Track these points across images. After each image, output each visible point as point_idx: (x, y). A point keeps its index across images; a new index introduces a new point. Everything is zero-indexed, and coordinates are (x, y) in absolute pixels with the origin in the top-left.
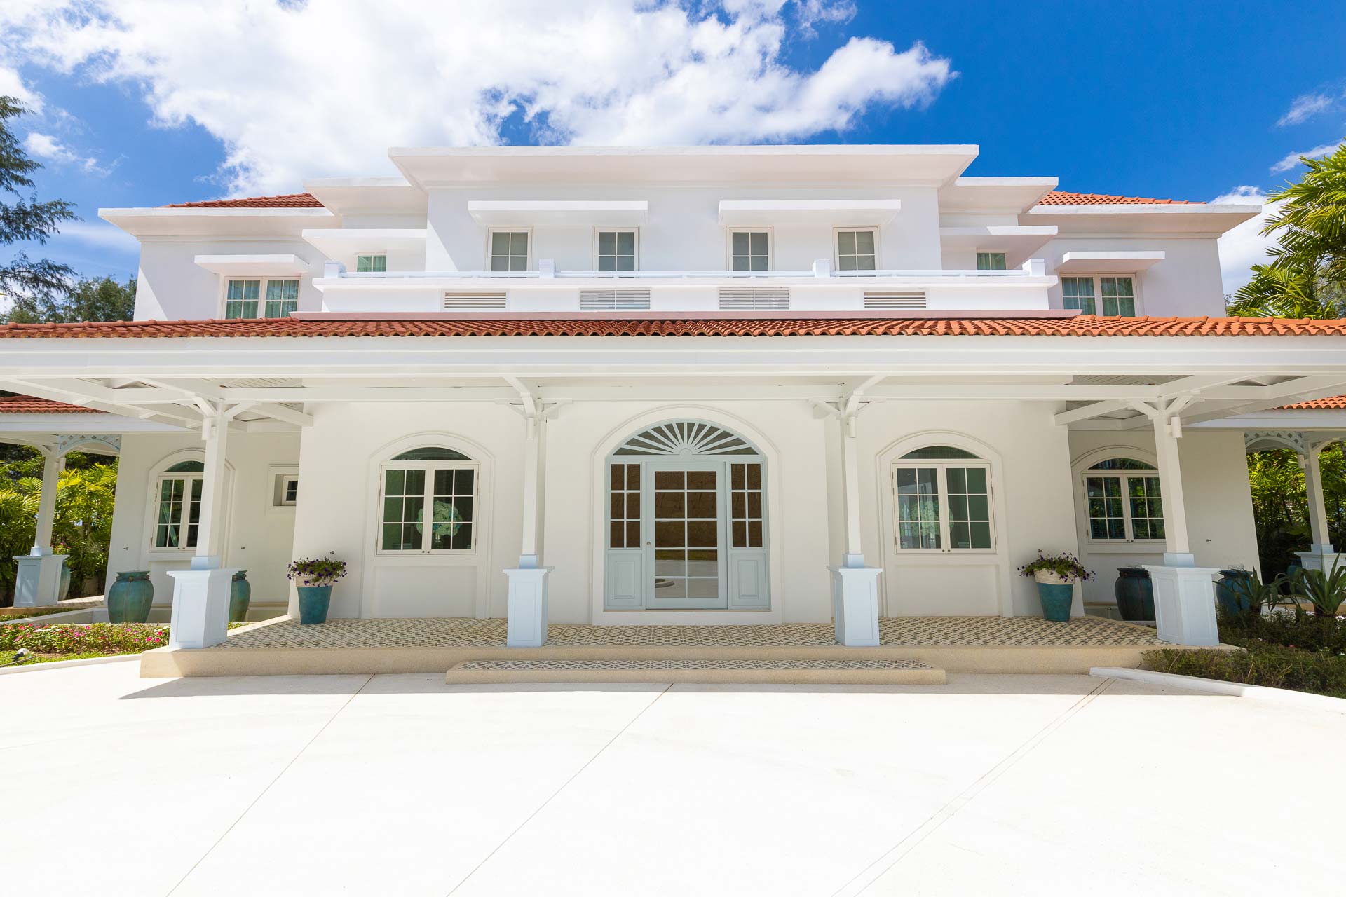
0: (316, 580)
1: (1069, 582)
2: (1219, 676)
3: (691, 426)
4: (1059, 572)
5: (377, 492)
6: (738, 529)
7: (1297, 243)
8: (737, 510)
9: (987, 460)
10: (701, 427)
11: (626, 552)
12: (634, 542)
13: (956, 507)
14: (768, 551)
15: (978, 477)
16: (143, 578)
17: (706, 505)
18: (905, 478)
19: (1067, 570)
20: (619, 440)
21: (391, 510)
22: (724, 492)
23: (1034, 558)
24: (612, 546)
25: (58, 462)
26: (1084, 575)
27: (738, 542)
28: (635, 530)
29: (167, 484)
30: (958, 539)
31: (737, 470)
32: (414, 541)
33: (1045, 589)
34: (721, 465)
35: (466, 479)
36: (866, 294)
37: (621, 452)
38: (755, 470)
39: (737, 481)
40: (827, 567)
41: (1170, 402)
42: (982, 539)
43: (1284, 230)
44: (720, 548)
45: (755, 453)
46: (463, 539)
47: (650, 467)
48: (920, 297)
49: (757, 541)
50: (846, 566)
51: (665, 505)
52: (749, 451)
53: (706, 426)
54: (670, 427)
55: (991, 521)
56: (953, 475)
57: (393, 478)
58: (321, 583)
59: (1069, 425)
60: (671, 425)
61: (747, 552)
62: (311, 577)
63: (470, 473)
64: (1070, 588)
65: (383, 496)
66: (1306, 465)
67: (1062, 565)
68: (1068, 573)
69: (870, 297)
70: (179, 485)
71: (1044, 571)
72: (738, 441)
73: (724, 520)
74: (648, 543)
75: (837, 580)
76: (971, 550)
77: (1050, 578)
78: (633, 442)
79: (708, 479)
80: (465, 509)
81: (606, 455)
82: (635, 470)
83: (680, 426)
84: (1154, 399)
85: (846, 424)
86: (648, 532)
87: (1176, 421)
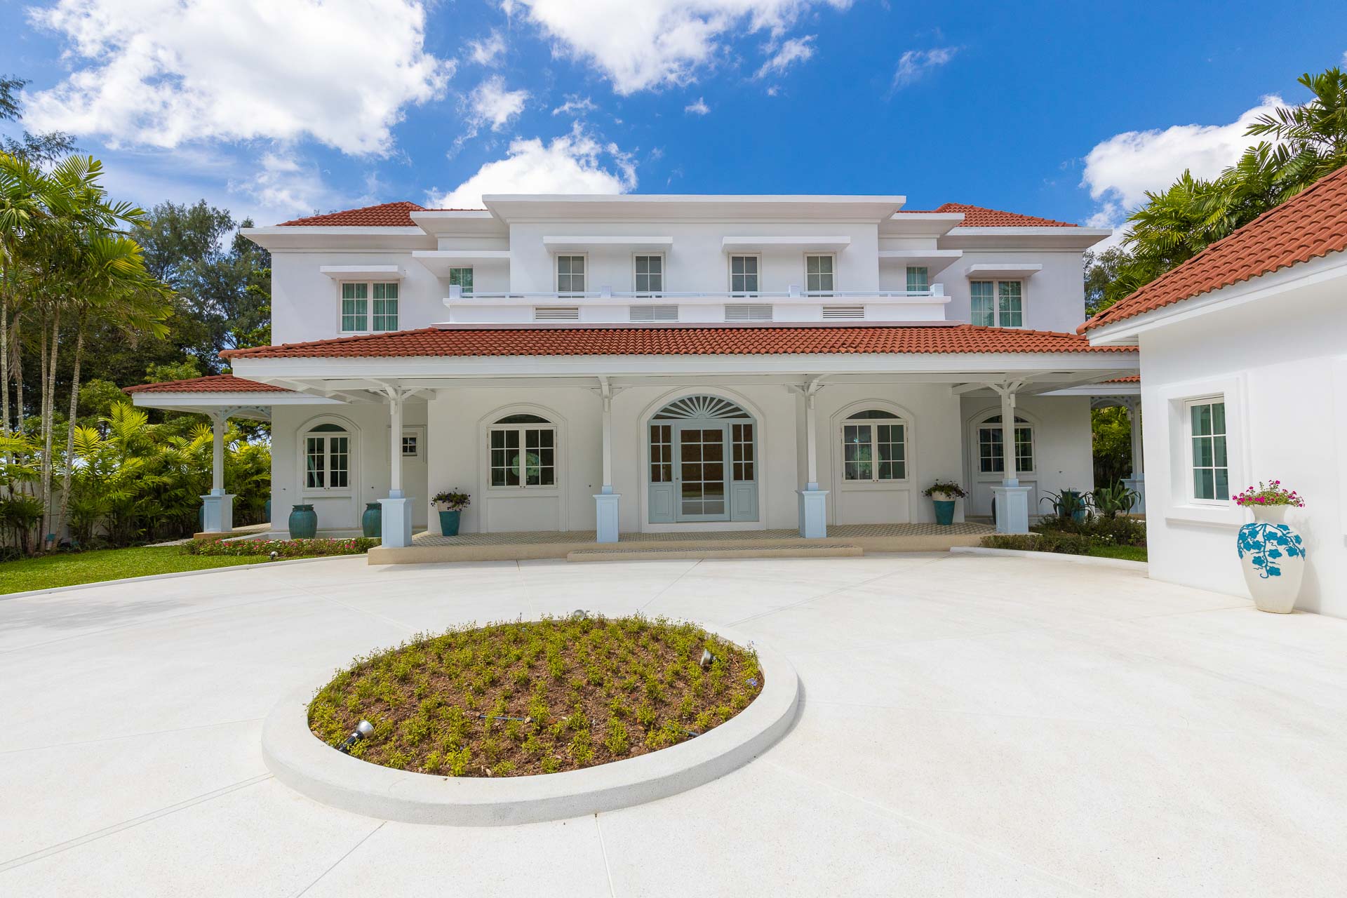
0: (454, 506)
1: (952, 500)
2: (1019, 548)
3: (705, 399)
4: (945, 493)
5: (486, 446)
6: (737, 468)
7: (1143, 253)
8: (737, 456)
9: (905, 419)
10: (712, 399)
11: (662, 484)
12: (668, 478)
13: (883, 451)
14: (758, 483)
15: (899, 430)
16: (309, 508)
17: (715, 453)
18: (850, 431)
19: (951, 491)
20: (656, 408)
21: (497, 458)
22: (727, 444)
23: (932, 486)
24: (653, 481)
25: (223, 425)
26: (960, 494)
27: (737, 476)
28: (668, 469)
29: (311, 441)
30: (884, 473)
31: (736, 428)
32: (514, 480)
33: (938, 504)
34: (725, 425)
35: (548, 437)
36: (824, 308)
37: (657, 417)
38: (749, 429)
39: (736, 437)
40: (796, 491)
41: (1010, 385)
42: (899, 473)
43: (1135, 243)
44: (725, 481)
45: (749, 417)
46: (547, 477)
47: (677, 427)
48: (860, 309)
49: (750, 476)
50: (807, 490)
51: (688, 453)
52: (745, 416)
53: (715, 399)
54: (690, 400)
55: (905, 461)
56: (882, 430)
57: (497, 437)
58: (457, 508)
59: (961, 395)
60: (691, 398)
61: (744, 483)
62: (451, 504)
63: (551, 432)
64: (953, 503)
65: (490, 449)
66: (1132, 418)
67: (950, 489)
68: (951, 493)
69: (827, 310)
70: (321, 441)
71: (937, 492)
72: (737, 409)
73: (728, 462)
74: (677, 479)
75: (801, 497)
76: (892, 480)
77: (941, 497)
78: (665, 410)
79: (717, 435)
80: (548, 457)
81: (648, 419)
82: (667, 430)
83: (698, 399)
84: (1001, 382)
85: (808, 400)
86: (677, 471)
87: (1013, 396)
